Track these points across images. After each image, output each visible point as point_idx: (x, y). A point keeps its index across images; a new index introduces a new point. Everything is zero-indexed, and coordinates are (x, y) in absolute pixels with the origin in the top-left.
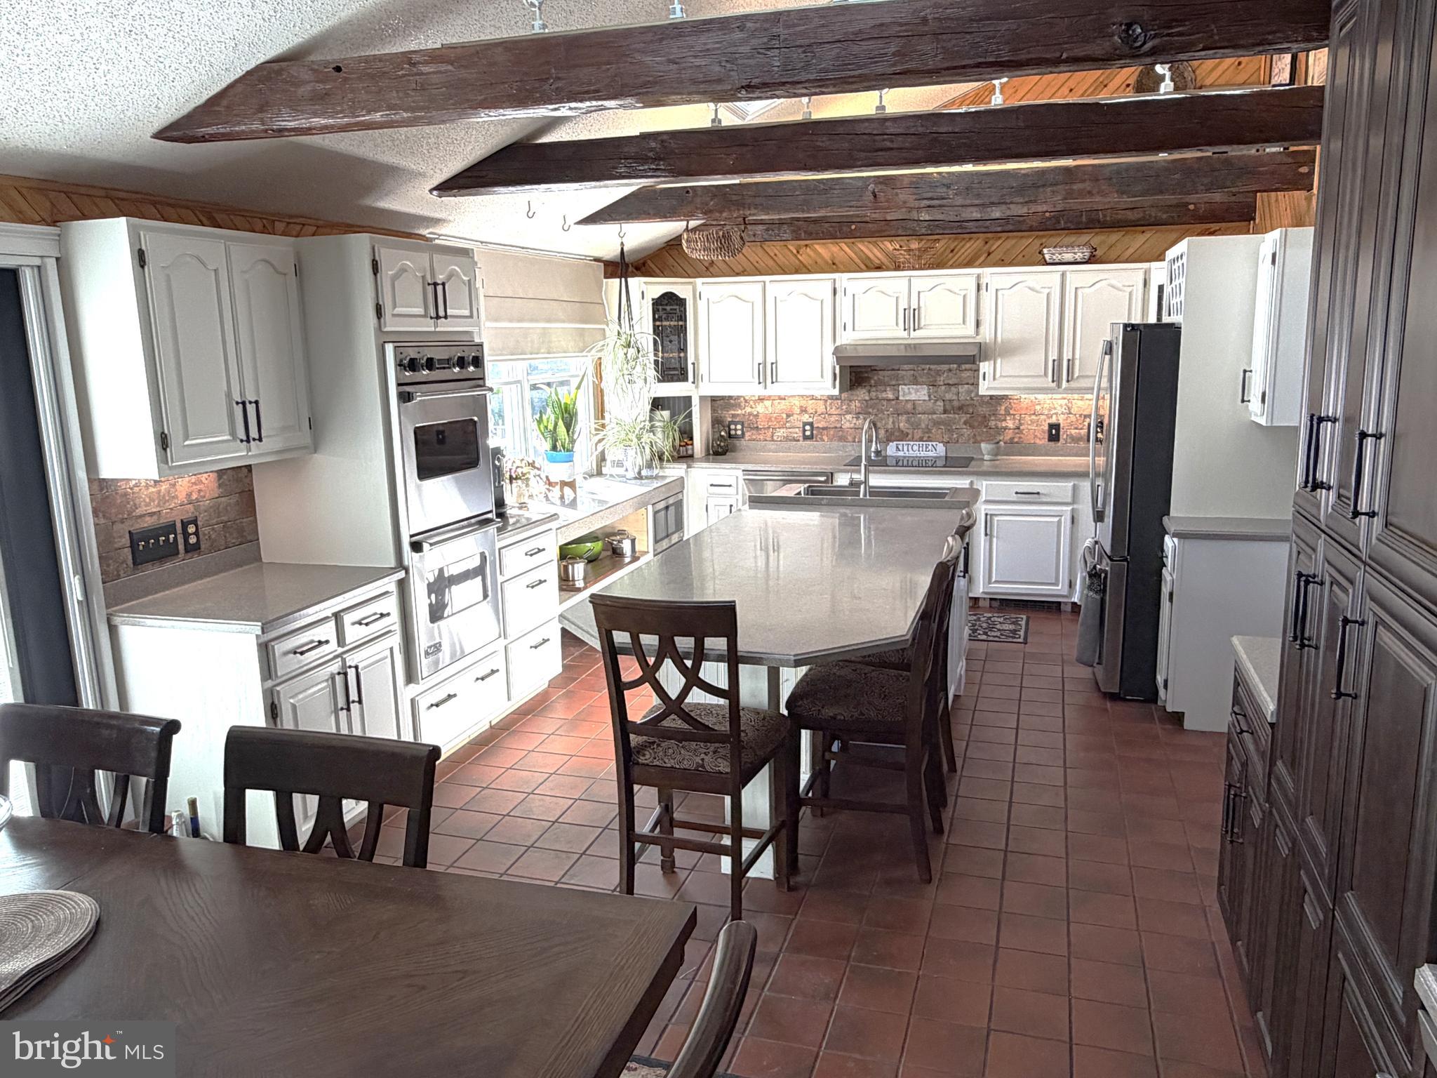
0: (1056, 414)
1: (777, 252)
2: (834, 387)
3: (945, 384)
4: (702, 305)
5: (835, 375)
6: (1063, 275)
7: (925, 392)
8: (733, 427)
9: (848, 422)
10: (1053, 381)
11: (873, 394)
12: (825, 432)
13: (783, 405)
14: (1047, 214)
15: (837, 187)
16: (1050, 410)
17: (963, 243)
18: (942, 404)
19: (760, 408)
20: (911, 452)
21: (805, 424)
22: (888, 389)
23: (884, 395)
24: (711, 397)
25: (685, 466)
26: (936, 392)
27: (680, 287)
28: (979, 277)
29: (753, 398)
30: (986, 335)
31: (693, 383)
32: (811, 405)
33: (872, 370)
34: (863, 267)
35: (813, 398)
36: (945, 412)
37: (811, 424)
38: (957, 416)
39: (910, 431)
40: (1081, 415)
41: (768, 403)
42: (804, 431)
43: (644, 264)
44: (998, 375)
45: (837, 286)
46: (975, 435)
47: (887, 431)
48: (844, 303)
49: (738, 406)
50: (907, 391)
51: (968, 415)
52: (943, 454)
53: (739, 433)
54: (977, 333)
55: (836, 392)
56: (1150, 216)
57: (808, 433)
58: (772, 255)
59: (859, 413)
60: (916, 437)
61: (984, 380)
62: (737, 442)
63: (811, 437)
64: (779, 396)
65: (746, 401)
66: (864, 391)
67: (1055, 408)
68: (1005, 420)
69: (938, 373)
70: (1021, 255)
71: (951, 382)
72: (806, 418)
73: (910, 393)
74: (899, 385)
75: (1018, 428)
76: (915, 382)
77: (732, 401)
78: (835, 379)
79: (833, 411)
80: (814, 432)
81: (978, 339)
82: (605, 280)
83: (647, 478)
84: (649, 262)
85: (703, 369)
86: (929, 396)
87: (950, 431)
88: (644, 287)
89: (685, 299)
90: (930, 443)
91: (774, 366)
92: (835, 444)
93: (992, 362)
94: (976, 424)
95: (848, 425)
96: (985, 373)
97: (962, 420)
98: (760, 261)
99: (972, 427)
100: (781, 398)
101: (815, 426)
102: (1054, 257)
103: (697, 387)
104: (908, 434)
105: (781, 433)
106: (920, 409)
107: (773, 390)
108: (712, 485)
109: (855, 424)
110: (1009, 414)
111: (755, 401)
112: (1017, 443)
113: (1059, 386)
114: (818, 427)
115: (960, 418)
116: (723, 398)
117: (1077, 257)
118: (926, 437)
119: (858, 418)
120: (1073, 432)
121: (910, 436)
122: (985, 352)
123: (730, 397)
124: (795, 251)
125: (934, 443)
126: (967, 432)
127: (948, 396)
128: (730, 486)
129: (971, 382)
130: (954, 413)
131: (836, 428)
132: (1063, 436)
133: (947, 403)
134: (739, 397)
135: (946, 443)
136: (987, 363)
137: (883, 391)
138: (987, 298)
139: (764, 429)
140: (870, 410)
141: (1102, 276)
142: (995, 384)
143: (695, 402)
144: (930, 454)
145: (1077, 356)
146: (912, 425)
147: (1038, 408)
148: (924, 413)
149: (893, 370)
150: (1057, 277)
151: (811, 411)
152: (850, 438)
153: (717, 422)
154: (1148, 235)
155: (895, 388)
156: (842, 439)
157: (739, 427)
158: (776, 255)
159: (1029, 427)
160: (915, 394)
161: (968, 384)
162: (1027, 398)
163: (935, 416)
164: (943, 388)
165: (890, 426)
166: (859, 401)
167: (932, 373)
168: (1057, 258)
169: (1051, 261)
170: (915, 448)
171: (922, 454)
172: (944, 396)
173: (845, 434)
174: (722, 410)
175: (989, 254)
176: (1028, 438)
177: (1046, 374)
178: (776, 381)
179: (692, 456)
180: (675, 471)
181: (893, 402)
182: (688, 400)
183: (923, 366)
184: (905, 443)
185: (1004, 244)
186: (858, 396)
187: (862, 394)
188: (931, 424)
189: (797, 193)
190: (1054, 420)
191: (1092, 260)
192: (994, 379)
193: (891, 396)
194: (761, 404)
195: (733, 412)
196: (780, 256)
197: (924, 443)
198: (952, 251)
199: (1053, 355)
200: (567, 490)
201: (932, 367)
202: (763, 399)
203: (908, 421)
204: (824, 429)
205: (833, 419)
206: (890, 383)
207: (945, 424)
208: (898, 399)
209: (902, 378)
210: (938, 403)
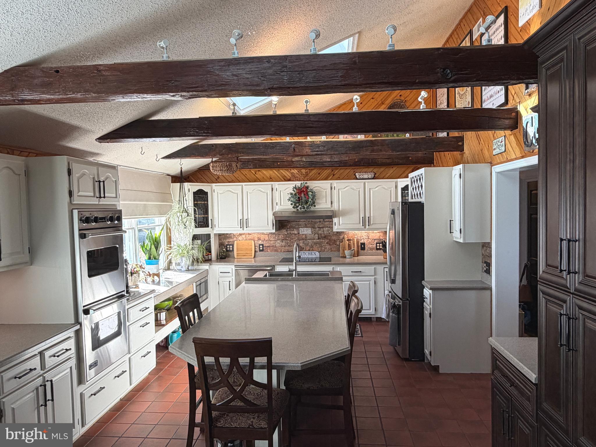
0: (363, 239)
1: (247, 174)
2: (273, 229)
3: (318, 227)
4: (215, 195)
5: (273, 224)
6: (364, 184)
7: (310, 231)
8: (228, 247)
9: (278, 244)
10: (363, 226)
11: (289, 232)
12: (268, 248)
13: (250, 237)
14: (356, 160)
15: (279, 146)
16: (361, 237)
17: (323, 171)
18: (317, 235)
20: (305, 256)
21: (260, 245)
22: (295, 230)
23: (293, 232)
24: (219, 234)
25: (209, 264)
26: (315, 231)
27: (205, 187)
28: (331, 184)
29: (237, 234)
30: (335, 207)
31: (212, 228)
32: (262, 237)
33: (288, 222)
34: (283, 179)
35: (263, 234)
36: (319, 239)
37: (263, 245)
38: (324, 240)
39: (305, 247)
40: (373, 239)
41: (244, 236)
42: (260, 248)
43: (188, 177)
44: (341, 223)
45: (273, 187)
46: (331, 248)
48: (277, 194)
49: (231, 237)
50: (302, 230)
51: (328, 240)
52: (318, 256)
53: (231, 249)
54: (332, 206)
55: (274, 231)
56: (395, 162)
57: (261, 249)
58: (244, 174)
59: (283, 240)
60: (307, 249)
61: (335, 225)
62: (230, 253)
63: (263, 250)
64: (249, 233)
65: (234, 235)
66: (285, 230)
67: (363, 237)
69: (315, 223)
70: (347, 175)
71: (321, 227)
72: (260, 242)
73: (304, 231)
74: (299, 228)
76: (306, 226)
77: (228, 236)
78: (273, 226)
79: (272, 239)
80: (264, 248)
81: (332, 209)
82: (171, 184)
83: (191, 270)
84: (190, 176)
85: (216, 222)
86: (312, 232)
87: (321, 247)
88: (190, 187)
89: (208, 192)
90: (313, 252)
91: (247, 220)
92: (273, 253)
93: (338, 218)
94: (331, 243)
95: (278, 245)
96: (335, 223)
97: (326, 242)
98: (239, 177)
99: (330, 245)
100: (249, 234)
101: (264, 245)
102: (360, 177)
103: (213, 230)
104: (303, 248)
106: (308, 238)
107: (246, 231)
108: (221, 273)
109: (281, 244)
111: (238, 235)
113: (365, 227)
114: (265, 246)
115: (325, 241)
116: (223, 234)
117: (369, 176)
118: (311, 249)
119: (282, 242)
120: (370, 246)
121: (305, 249)
122: (335, 214)
123: (227, 234)
124: (254, 173)
125: (315, 252)
126: (328, 247)
127: (320, 232)
128: (229, 273)
129: (329, 226)
130: (323, 239)
131: (273, 246)
132: (366, 248)
133: (320, 235)
134: (231, 234)
135: (319, 252)
136: (336, 219)
137: (293, 231)
138: (335, 192)
140: (288, 238)
141: (380, 184)
142: (340, 227)
143: (212, 236)
144: (313, 256)
145: (372, 215)
146: (305, 244)
147: (356, 236)
148: (310, 239)
149: (297, 222)
150: (363, 184)
151: (262, 239)
152: (279, 251)
153: (221, 245)
154: (394, 169)
155: (298, 229)
156: (276, 251)
157: (231, 247)
158: (246, 174)
160: (306, 231)
161: (327, 227)
162: (351, 233)
163: (314, 241)
164: (318, 229)
166: (283, 235)
167: (313, 223)
168: (361, 177)
169: (359, 178)
170: (307, 254)
171: (310, 256)
172: (318, 232)
173: (277, 248)
174: (223, 239)
175: (334, 175)
177: (360, 223)
178: (248, 227)
179: (211, 260)
180: (205, 267)
181: (297, 235)
182: (209, 236)
183: (309, 220)
184: (302, 252)
185: (340, 171)
186: (282, 232)
187: (284, 232)
188: (313, 244)
189: (261, 148)
190: (362, 241)
191: (374, 178)
192: (339, 225)
193: (296, 232)
194: (241, 237)
195: (228, 240)
196: (248, 175)
197: (311, 252)
198: (319, 174)
199: (362, 215)
200: (156, 277)
201: (313, 220)
202: (241, 235)
203: (303, 243)
204: (268, 247)
205: (272, 242)
206: (296, 227)
207: (319, 244)
208: (299, 233)
209: (301, 225)
210: (316, 235)
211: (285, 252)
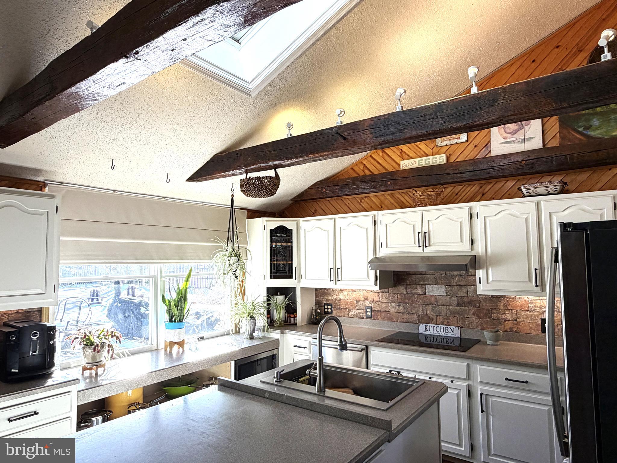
2: (376, 285)
3: (458, 285)
4: (302, 232)
5: (376, 276)
6: (538, 204)
7: (444, 290)
8: (326, 307)
9: (393, 308)
11: (409, 290)
12: (379, 314)
13: (354, 295)
16: (541, 308)
17: (467, 187)
18: (456, 299)
19: (341, 296)
21: (368, 307)
22: (418, 287)
23: (416, 291)
24: (315, 288)
26: (451, 290)
28: (470, 209)
29: (338, 290)
30: (479, 249)
31: (298, 279)
32: (370, 296)
33: (407, 274)
35: (368, 291)
36: (458, 305)
37: (371, 308)
38: (467, 308)
39: (434, 317)
41: (345, 293)
42: (367, 312)
44: (490, 279)
45: (376, 219)
46: (482, 323)
47: (419, 316)
48: (381, 229)
49: (329, 294)
50: (430, 288)
51: (476, 308)
54: (472, 249)
55: (377, 288)
57: (369, 314)
58: (347, 204)
59: (400, 302)
60: (439, 321)
61: (480, 283)
63: (371, 317)
64: (352, 289)
65: (334, 291)
66: (403, 288)
67: (545, 307)
68: (505, 314)
69: (452, 277)
71: (462, 284)
72: (367, 303)
73: (433, 290)
74: (425, 285)
75: (516, 320)
76: (436, 282)
77: (326, 291)
78: (376, 280)
79: (384, 300)
80: (373, 313)
81: (473, 253)
85: (302, 271)
86: (447, 293)
87: (463, 319)
88: (265, 223)
91: (339, 270)
92: (385, 322)
93: (485, 271)
94: (482, 315)
95: (393, 310)
96: (480, 278)
97: (471, 312)
99: (479, 317)
100: (353, 291)
101: (373, 309)
102: (530, 191)
103: (299, 282)
104: (432, 319)
105: (353, 312)
106: (440, 302)
109: (398, 309)
110: (508, 309)
111: (338, 292)
112: (516, 332)
113: (543, 290)
114: (375, 311)
115: (470, 310)
116: (321, 289)
117: (549, 189)
118: (446, 322)
119: (399, 306)
121: (434, 320)
122: (479, 262)
123: (325, 289)
125: (452, 327)
126: (475, 320)
127: (461, 294)
129: (475, 284)
130: (465, 306)
131: (386, 311)
133: (460, 298)
134: (329, 289)
135: (460, 328)
136: (481, 271)
137: (415, 289)
138: (478, 223)
139: (344, 309)
140: (407, 301)
142: (488, 287)
143: (298, 291)
146: (435, 312)
147: (531, 305)
148: (443, 305)
149: (421, 274)
151: (370, 299)
152: (395, 320)
153: (318, 303)
155: (423, 286)
156: (390, 319)
157: (329, 307)
158: (349, 204)
159: (525, 320)
160: (437, 291)
161: (470, 285)
162: (521, 299)
163: (451, 307)
164: (456, 287)
165: (420, 312)
166: (400, 294)
167: (448, 277)
168: (533, 191)
169: (528, 194)
172: (457, 293)
173: (391, 315)
174: (320, 296)
175: (483, 195)
176: (525, 329)
177: (530, 280)
179: (296, 324)
180: (276, 334)
181: (422, 296)
182: (294, 289)
183: (442, 272)
184: (431, 325)
186: (399, 291)
187: (401, 289)
188: (449, 313)
190: (545, 316)
191: (562, 192)
192: (488, 283)
193: (420, 292)
194: (342, 293)
195: (326, 298)
196: (351, 204)
198: (457, 194)
199: (535, 265)
200: (175, 348)
201: (448, 273)
202: (343, 291)
203: (433, 310)
204: (378, 311)
205: (384, 305)
206: (420, 283)
207: (459, 314)
208: (425, 294)
209: (427, 279)
210: (453, 298)
211: (403, 322)
